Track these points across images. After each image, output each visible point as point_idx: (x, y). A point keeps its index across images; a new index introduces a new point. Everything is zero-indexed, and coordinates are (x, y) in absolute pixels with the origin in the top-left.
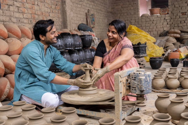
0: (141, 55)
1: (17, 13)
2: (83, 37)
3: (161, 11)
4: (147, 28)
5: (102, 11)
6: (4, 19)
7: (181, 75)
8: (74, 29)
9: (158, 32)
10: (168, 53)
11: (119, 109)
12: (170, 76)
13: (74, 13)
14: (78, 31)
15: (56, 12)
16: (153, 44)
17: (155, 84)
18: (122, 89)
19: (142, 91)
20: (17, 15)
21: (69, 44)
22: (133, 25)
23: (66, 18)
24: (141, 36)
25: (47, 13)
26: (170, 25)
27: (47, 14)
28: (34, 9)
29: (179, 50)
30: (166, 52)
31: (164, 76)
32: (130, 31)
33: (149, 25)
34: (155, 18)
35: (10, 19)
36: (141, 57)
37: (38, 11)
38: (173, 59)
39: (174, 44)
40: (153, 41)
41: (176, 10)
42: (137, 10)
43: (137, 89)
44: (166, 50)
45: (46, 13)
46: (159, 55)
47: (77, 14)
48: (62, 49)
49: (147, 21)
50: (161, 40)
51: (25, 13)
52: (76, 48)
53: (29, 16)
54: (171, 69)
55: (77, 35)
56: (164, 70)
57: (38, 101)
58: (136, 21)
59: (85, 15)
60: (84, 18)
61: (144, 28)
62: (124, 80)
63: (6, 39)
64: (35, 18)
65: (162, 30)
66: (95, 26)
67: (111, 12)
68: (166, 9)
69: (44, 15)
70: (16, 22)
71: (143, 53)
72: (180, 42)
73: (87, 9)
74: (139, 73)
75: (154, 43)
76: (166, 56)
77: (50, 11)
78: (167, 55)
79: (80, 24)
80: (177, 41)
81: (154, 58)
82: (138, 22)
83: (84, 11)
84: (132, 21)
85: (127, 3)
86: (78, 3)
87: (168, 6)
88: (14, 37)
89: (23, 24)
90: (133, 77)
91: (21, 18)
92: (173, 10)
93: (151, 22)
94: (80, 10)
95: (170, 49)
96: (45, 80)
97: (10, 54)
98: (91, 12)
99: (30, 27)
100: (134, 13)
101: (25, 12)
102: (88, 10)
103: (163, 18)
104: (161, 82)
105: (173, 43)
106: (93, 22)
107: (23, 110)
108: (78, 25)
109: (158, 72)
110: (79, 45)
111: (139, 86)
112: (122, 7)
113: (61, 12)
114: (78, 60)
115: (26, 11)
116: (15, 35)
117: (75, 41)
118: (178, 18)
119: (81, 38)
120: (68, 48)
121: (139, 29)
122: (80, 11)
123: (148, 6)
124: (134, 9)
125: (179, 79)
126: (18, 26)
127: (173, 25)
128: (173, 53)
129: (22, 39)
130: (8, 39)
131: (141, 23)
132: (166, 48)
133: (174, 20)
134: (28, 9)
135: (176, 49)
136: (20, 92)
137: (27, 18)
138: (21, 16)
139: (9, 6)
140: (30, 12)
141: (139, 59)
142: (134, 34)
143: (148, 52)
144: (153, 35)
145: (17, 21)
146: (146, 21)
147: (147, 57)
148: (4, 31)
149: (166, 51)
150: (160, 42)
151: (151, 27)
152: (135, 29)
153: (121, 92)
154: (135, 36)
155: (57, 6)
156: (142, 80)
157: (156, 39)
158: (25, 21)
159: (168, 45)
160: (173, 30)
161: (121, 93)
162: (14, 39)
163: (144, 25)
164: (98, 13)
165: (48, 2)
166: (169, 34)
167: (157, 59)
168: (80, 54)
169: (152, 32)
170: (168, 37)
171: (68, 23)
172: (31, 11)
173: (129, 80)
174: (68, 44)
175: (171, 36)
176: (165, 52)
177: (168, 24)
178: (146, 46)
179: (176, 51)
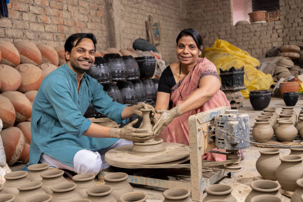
0: (236, 88)
1: (36, 24)
2: (140, 61)
3: (269, 16)
4: (245, 43)
5: (172, 18)
6: (14, 34)
7: (300, 118)
8: (126, 48)
9: (263, 50)
10: (281, 84)
11: (198, 174)
12: (282, 121)
13: (126, 22)
14: (134, 50)
15: (97, 20)
16: (256, 70)
17: (257, 134)
18: (202, 142)
19: (234, 145)
20: (35, 27)
21: (119, 72)
22: (223, 39)
23: (114, 30)
24: (235, 57)
25: (83, 23)
26: (284, 38)
27: (83, 25)
28: (62, 18)
29: (297, 78)
30: (277, 82)
31: (272, 120)
32: (217, 49)
33: (248, 39)
34: (258, 27)
35: (24, 34)
36: (236, 91)
37: (69, 21)
38: (287, 94)
39: (289, 69)
40: (256, 65)
41: (293, 14)
42: (228, 15)
43: (225, 141)
44: (277, 78)
45: (80, 23)
46: (265, 86)
47: (131, 23)
48: (106, 80)
49: (245, 33)
50: (268, 62)
51: (47, 24)
52: (130, 78)
53: (55, 28)
54: (283, 109)
55: (131, 57)
56: (273, 111)
57: (68, 164)
58: (227, 33)
59: (144, 24)
60: (142, 30)
61: (241, 44)
62: (205, 127)
63: (18, 66)
64: (63, 31)
65: (269, 47)
66: (160, 42)
67: (186, 20)
68: (277, 14)
69: (78, 26)
70: (33, 38)
71: (239, 84)
72: (299, 66)
73: (148, 15)
74: (229, 116)
75: (257, 68)
76: (276, 89)
77: (87, 20)
78: (278, 87)
79: (136, 40)
80: (295, 64)
81: (258, 93)
82: (231, 34)
83: (142, 18)
84: (220, 33)
85: (213, 4)
86: (133, 6)
87: (279, 7)
88: (30, 63)
89: (46, 42)
90: (219, 123)
91: (41, 32)
92: (288, 13)
93: (252, 34)
95: (284, 77)
97: (24, 90)
98: (154, 20)
99: (55, 46)
100: (224, 20)
101: (48, 22)
102: (150, 16)
103: (270, 28)
104: (267, 130)
105: (287, 66)
106: (158, 36)
107: (44, 179)
108: (133, 41)
109: (263, 114)
110: (135, 73)
111: (228, 137)
112: (204, 11)
113: (105, 21)
114: (132, 97)
115: (49, 21)
116: (31, 59)
117: (127, 67)
118: (296, 27)
119: (138, 62)
120: (117, 79)
121: (232, 45)
122: (135, 18)
123: (247, 8)
124: (223, 13)
125: (296, 125)
126: (37, 45)
127: (288, 38)
128: (289, 83)
129: (43, 65)
130: (21, 67)
131: (235, 37)
132: (276, 76)
133: (289, 30)
134: (52, 17)
135: (293, 77)
136: (39, 149)
137: (51, 32)
138: (42, 29)
139: (22, 12)
140: (56, 23)
141: (233, 95)
142: (224, 55)
143: (246, 83)
144: (256, 55)
145: (35, 36)
146: (243, 33)
147: (245, 90)
148: (14, 54)
149: (276, 80)
150: (267, 67)
151: (251, 42)
152: (226, 47)
153: (200, 146)
154: (225, 57)
155: (98, 12)
156: (234, 126)
157: (260, 61)
158: (48, 36)
159: (279, 71)
160: (287, 46)
161: (200, 148)
162: (30, 66)
163: (239, 38)
164: (166, 21)
165: (84, 6)
166: (281, 52)
167: (262, 94)
168: (136, 88)
169: (253, 50)
170: (280, 58)
171: (117, 39)
172: (57, 20)
173: (213, 128)
174: (116, 72)
175: (285, 56)
176: (275, 83)
177: (279, 36)
178: (244, 73)
179: (293, 80)
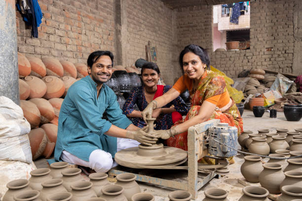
1: (59, 44)
4: (222, 66)
6: (42, 52)
8: (130, 66)
9: (235, 72)
10: (250, 99)
11: (194, 176)
13: (130, 45)
14: (136, 68)
15: (109, 43)
18: (198, 149)
19: (225, 153)
20: (59, 46)
21: (125, 85)
23: (121, 52)
25: (97, 45)
26: (252, 63)
28: (81, 40)
30: (246, 97)
33: (225, 62)
34: (233, 54)
35: (50, 52)
37: (86, 43)
38: (256, 107)
39: (256, 87)
40: (230, 83)
41: (260, 45)
42: (210, 43)
43: (218, 149)
44: (247, 94)
45: (95, 45)
46: (237, 100)
47: (135, 46)
49: (223, 58)
50: (240, 81)
51: (69, 44)
53: (74, 48)
55: (135, 73)
59: (145, 48)
60: (143, 52)
61: (219, 66)
62: (201, 137)
63: (44, 78)
64: (81, 50)
65: (241, 70)
69: (93, 47)
75: (231, 85)
76: (246, 103)
77: (100, 43)
82: (211, 58)
83: (143, 43)
86: (136, 33)
87: (250, 39)
88: (54, 75)
89: (67, 58)
90: (212, 133)
91: (63, 51)
92: (256, 44)
93: (228, 59)
94: (138, 41)
95: (252, 94)
96: (98, 131)
97: (48, 97)
98: (152, 44)
99: (75, 63)
101: (69, 43)
102: (149, 41)
103: (242, 55)
105: (255, 85)
106: (155, 57)
108: (136, 60)
113: (114, 44)
115: (71, 42)
116: (55, 72)
117: (132, 81)
123: (222, 38)
124: (206, 42)
126: (60, 61)
127: (255, 63)
128: (256, 98)
129: (64, 77)
130: (47, 78)
132: (246, 92)
133: (257, 58)
134: (73, 39)
135: (260, 94)
137: (71, 51)
138: (64, 48)
139: (49, 34)
140: (76, 44)
145: (58, 54)
146: (221, 58)
148: (41, 67)
150: (239, 85)
151: (227, 65)
155: (109, 37)
156: (226, 137)
157: (234, 80)
158: (69, 54)
159: (249, 89)
161: (197, 154)
162: (54, 78)
163: (218, 62)
165: (98, 31)
166: (250, 74)
170: (249, 78)
172: (76, 42)
173: (208, 137)
174: (123, 85)
175: (253, 77)
177: (248, 62)
179: (260, 96)
